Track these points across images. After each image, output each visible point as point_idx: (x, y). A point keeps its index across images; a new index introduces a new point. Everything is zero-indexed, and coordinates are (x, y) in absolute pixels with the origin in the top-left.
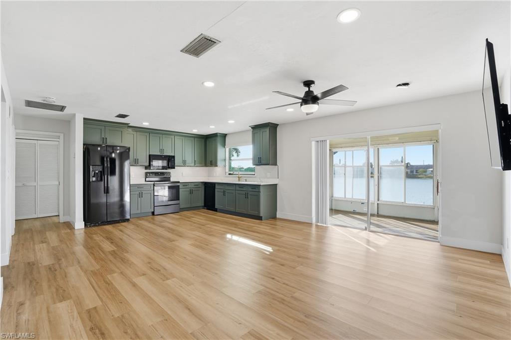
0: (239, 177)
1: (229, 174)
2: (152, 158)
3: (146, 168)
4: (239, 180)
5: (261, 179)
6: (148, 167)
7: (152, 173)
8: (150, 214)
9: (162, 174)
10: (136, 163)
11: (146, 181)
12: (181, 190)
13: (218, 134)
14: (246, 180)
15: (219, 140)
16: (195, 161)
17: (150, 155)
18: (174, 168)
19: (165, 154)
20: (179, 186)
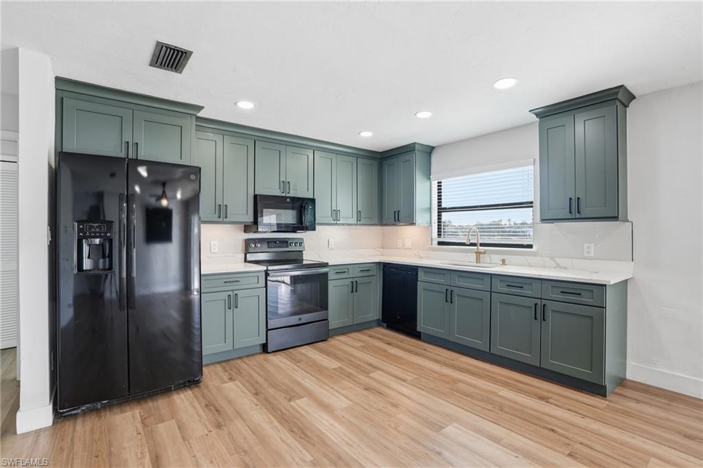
0: (478, 253)
1: (440, 243)
2: (260, 203)
3: (247, 229)
4: (478, 260)
5: (557, 259)
6: (252, 226)
7: (261, 240)
8: (259, 350)
9: (285, 242)
10: (221, 215)
11: (246, 261)
12: (331, 284)
13: (417, 147)
14: (503, 261)
15: (418, 158)
16: (359, 213)
17: (255, 196)
18: (314, 229)
19: (292, 194)
20: (326, 274)
